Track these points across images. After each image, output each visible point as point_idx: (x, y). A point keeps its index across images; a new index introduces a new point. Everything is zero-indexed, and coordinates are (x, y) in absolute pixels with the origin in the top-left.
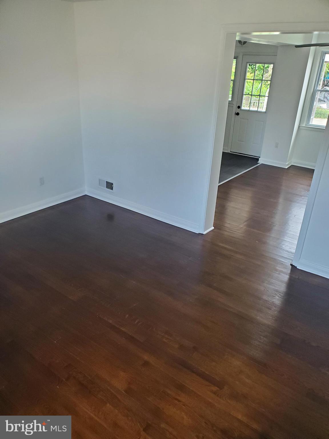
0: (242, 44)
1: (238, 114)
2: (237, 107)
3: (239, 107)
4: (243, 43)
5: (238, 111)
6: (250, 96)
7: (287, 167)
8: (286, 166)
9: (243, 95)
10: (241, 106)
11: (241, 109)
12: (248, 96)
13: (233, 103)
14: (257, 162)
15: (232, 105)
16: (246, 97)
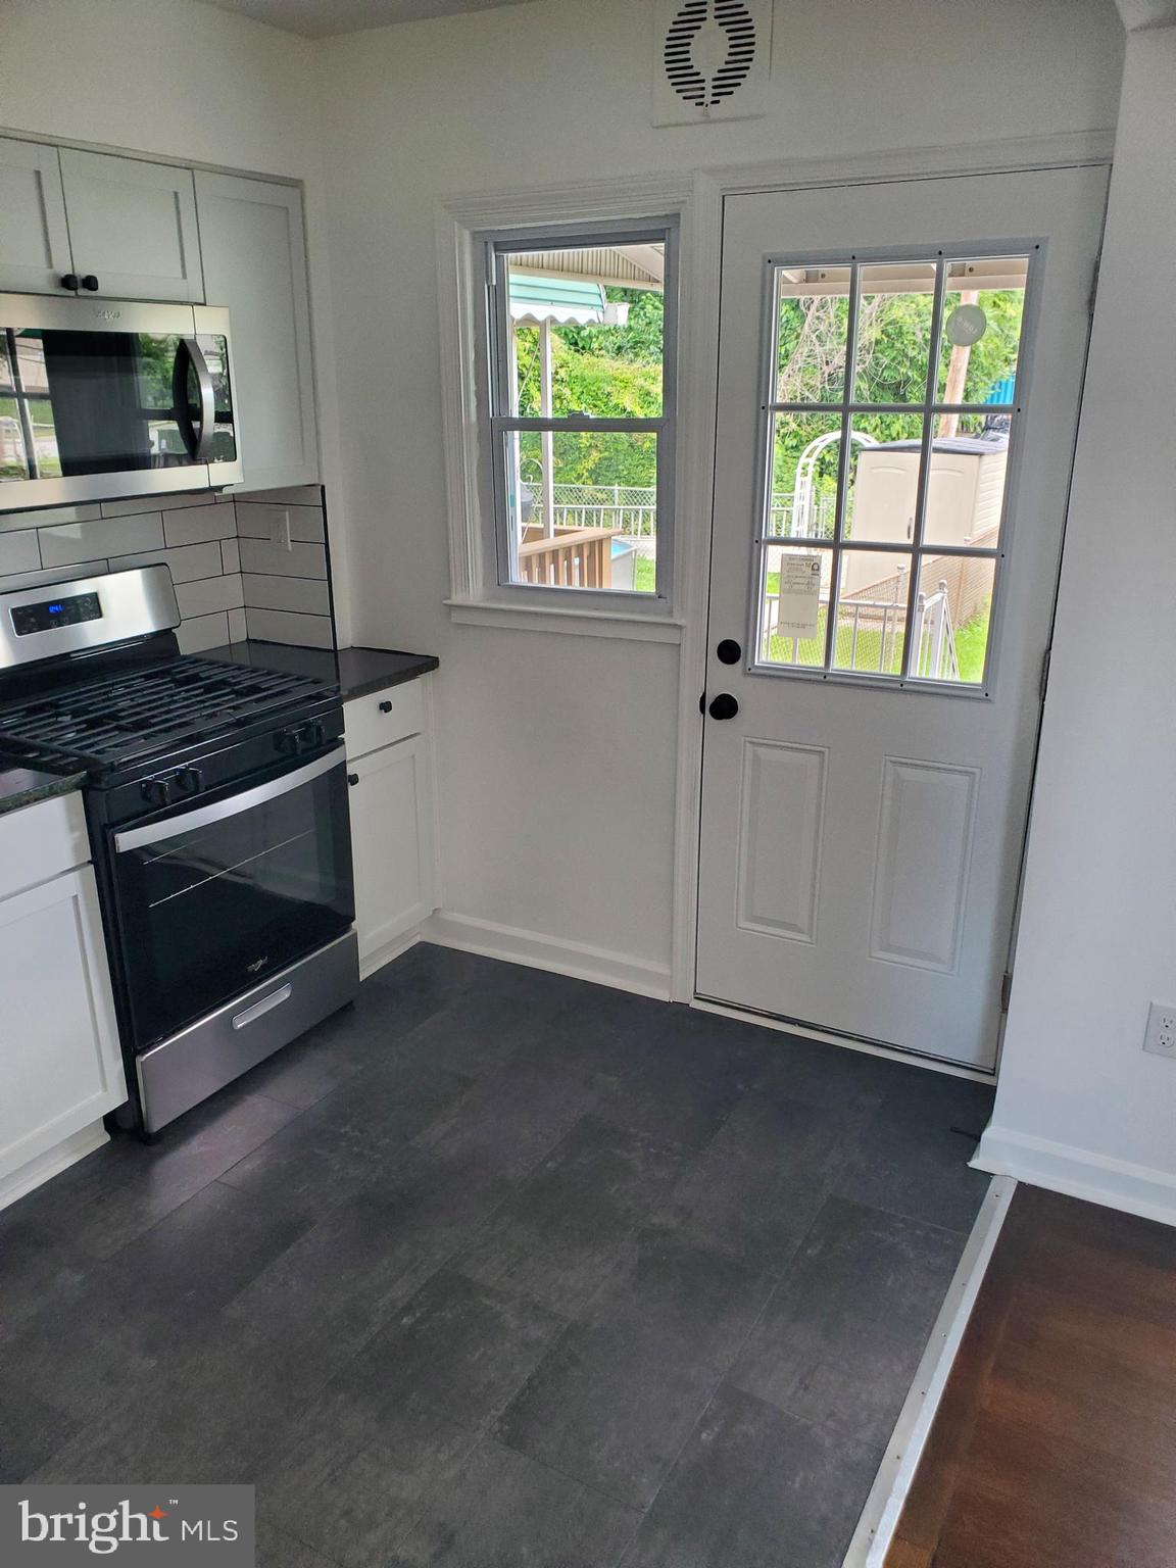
1: (724, 708)
2: (713, 649)
3: (729, 652)
5: (725, 680)
6: (825, 554)
9: (756, 544)
10: (750, 644)
11: (745, 664)
12: (803, 551)
13: (670, 613)
14: (972, 1164)
15: (670, 636)
16: (787, 560)
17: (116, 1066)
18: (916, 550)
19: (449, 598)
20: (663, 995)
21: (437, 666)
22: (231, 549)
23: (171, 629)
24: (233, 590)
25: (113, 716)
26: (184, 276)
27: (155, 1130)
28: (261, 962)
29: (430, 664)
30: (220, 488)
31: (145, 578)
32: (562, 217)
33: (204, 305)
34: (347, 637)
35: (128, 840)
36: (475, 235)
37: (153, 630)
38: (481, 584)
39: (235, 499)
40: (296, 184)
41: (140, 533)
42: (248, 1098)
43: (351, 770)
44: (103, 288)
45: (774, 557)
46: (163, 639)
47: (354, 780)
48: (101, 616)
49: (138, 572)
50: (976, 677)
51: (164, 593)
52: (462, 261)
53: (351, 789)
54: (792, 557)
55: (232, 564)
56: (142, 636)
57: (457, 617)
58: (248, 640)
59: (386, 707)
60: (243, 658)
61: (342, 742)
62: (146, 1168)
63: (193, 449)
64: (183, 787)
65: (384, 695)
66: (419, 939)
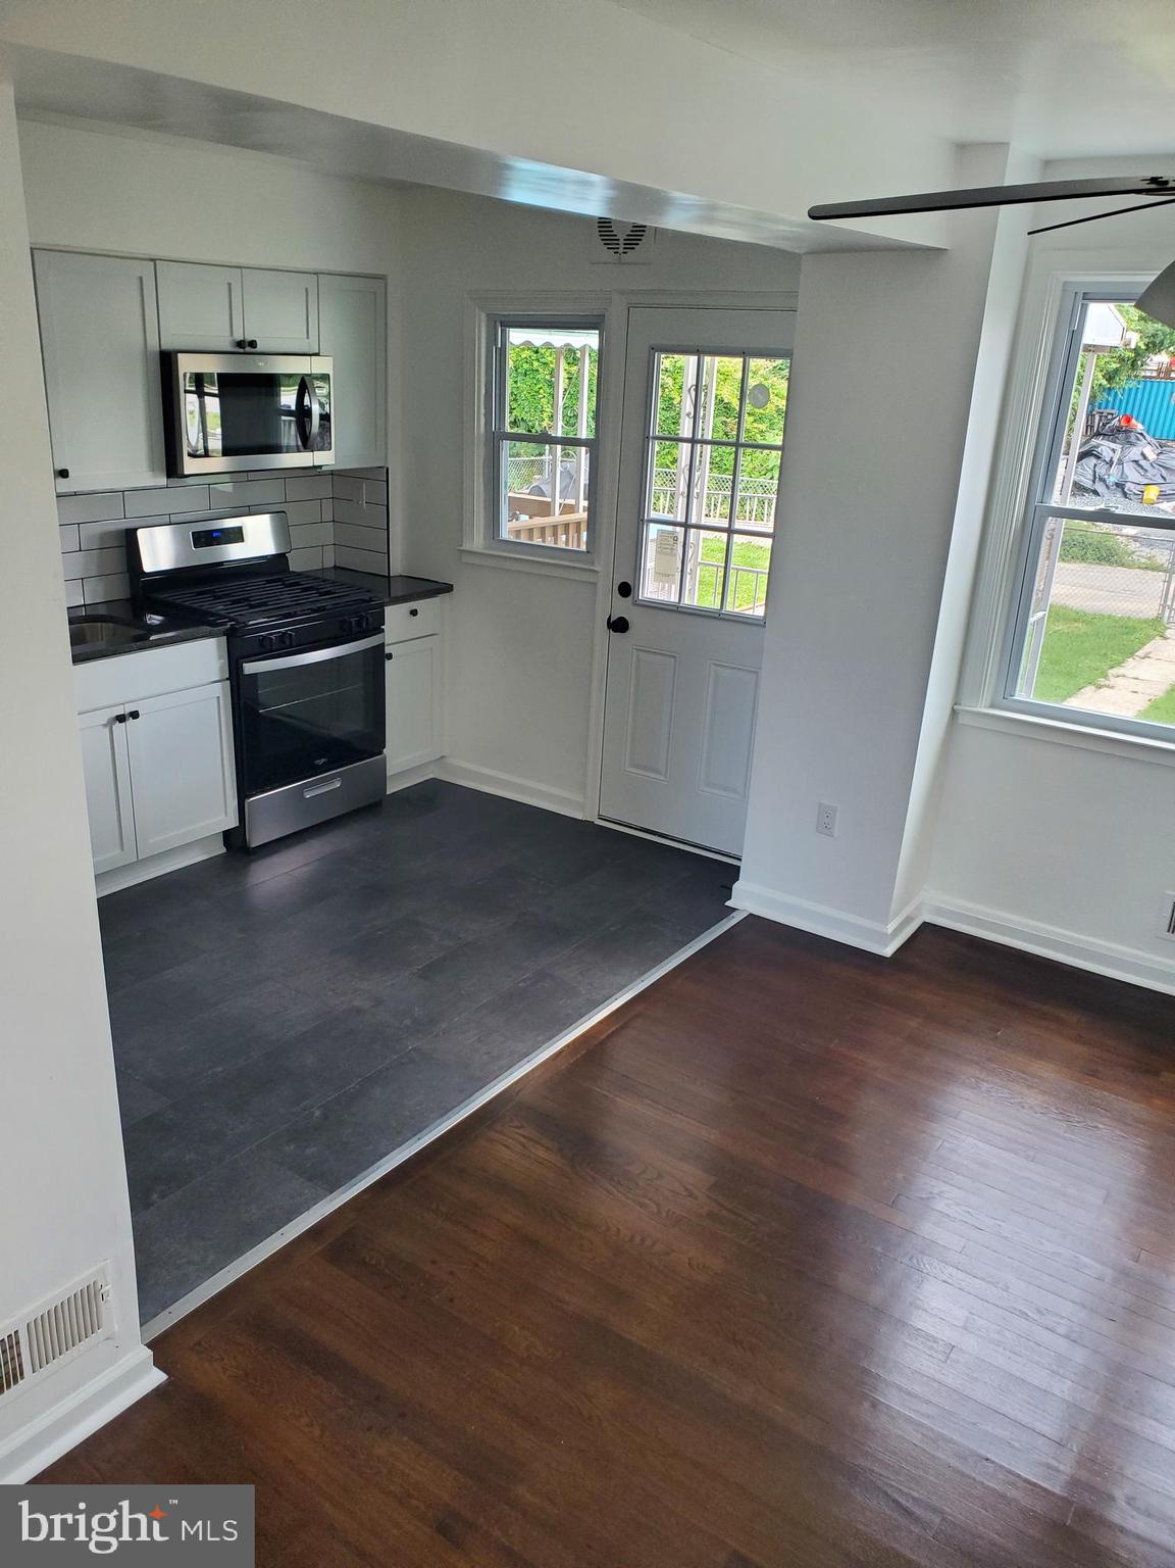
0: (621, 250)
1: (619, 625)
2: (616, 588)
3: (625, 590)
4: (622, 242)
5: (622, 608)
6: (680, 530)
7: (888, 951)
8: (886, 946)
9: (641, 522)
10: (637, 582)
11: (634, 597)
12: (670, 528)
13: (593, 564)
14: (726, 904)
15: (591, 578)
16: (661, 533)
17: (233, 803)
18: (730, 531)
19: (461, 546)
20: (579, 816)
21: (452, 590)
22: (328, 505)
23: (284, 554)
24: (327, 532)
25: (247, 599)
26: (308, 338)
27: (253, 846)
28: (323, 760)
29: (447, 588)
30: (320, 467)
31: (272, 520)
32: (542, 311)
33: (317, 354)
34: (397, 568)
35: (250, 668)
36: (488, 315)
37: (274, 553)
38: (482, 538)
39: (332, 473)
40: (382, 278)
41: (271, 492)
42: (311, 841)
43: (387, 650)
44: (259, 348)
45: (653, 530)
46: (280, 559)
47: (390, 656)
48: (243, 541)
49: (268, 516)
50: (760, 612)
51: (282, 530)
52: (479, 332)
53: (387, 663)
54: (663, 531)
55: (328, 516)
56: (266, 556)
57: (466, 559)
58: (335, 567)
59: (414, 613)
60: (331, 576)
61: (383, 631)
62: (246, 865)
63: (306, 443)
64: (284, 642)
65: (413, 605)
66: (432, 776)
